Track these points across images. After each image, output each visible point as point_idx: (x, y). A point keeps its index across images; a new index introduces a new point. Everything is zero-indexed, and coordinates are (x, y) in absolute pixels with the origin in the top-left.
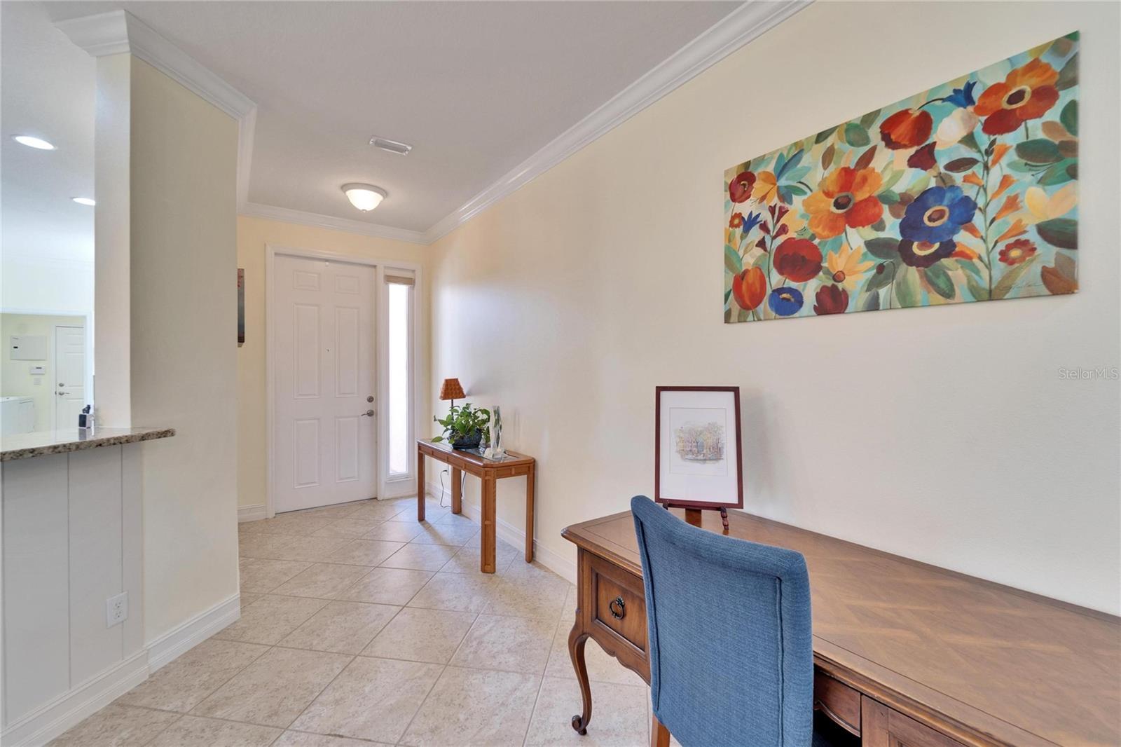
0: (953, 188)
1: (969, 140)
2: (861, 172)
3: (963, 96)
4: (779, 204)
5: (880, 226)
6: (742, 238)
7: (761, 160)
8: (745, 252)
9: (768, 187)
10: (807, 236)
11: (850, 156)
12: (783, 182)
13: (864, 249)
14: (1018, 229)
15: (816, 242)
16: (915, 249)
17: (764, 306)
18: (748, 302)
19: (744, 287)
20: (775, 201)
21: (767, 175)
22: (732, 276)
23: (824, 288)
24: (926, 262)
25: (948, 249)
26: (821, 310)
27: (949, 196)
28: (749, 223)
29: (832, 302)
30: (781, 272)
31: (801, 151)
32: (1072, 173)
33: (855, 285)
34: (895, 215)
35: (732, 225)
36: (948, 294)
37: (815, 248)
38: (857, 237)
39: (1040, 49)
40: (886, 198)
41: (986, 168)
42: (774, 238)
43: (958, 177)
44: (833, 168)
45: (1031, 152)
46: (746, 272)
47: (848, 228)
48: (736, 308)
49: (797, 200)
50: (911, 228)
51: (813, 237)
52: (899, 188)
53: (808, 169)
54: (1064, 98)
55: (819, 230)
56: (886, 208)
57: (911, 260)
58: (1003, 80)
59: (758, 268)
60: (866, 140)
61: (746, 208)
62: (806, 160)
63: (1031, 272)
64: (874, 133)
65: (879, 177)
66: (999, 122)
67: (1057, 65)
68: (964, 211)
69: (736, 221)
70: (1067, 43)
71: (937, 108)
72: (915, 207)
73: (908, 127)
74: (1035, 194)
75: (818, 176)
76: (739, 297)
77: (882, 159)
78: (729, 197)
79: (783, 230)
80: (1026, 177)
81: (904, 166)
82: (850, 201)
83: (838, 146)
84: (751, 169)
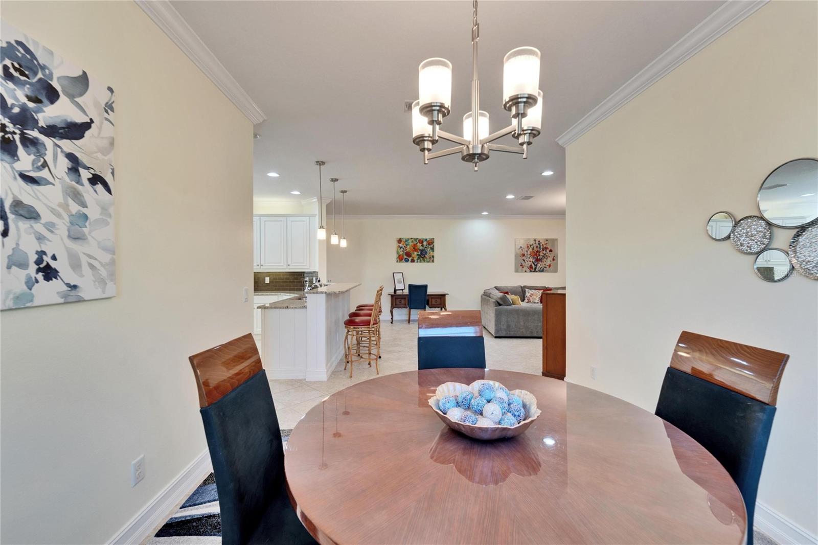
1: (426, 245)
2: (416, 245)
3: (426, 240)
5: (418, 252)
7: (403, 239)
8: (400, 252)
9: (404, 243)
10: (409, 252)
11: (415, 243)
12: (406, 243)
13: (416, 255)
14: (430, 256)
17: (403, 261)
18: (401, 259)
19: (400, 257)
20: (405, 245)
21: (404, 241)
22: (398, 256)
23: (412, 259)
24: (423, 258)
25: (425, 256)
26: (411, 262)
27: (425, 251)
28: (401, 248)
29: (413, 261)
30: (406, 256)
32: (434, 251)
33: (415, 259)
34: (420, 251)
35: (398, 247)
36: (425, 261)
37: (411, 254)
38: (416, 253)
40: (419, 249)
43: (426, 249)
44: (413, 243)
45: (431, 248)
46: (400, 255)
48: (399, 261)
49: (408, 246)
50: (421, 253)
54: (433, 244)
55: (411, 251)
57: (421, 257)
58: (429, 240)
59: (402, 254)
61: (400, 245)
62: (409, 241)
63: (431, 260)
64: (418, 240)
65: (418, 246)
66: (429, 244)
67: (433, 241)
68: (426, 253)
70: (433, 239)
71: (424, 241)
72: (422, 251)
73: (421, 241)
74: (431, 253)
75: (411, 244)
76: (399, 259)
77: (418, 244)
78: (397, 242)
79: (406, 250)
80: (431, 251)
81: (421, 246)
82: (415, 248)
83: (413, 241)
84: (401, 239)
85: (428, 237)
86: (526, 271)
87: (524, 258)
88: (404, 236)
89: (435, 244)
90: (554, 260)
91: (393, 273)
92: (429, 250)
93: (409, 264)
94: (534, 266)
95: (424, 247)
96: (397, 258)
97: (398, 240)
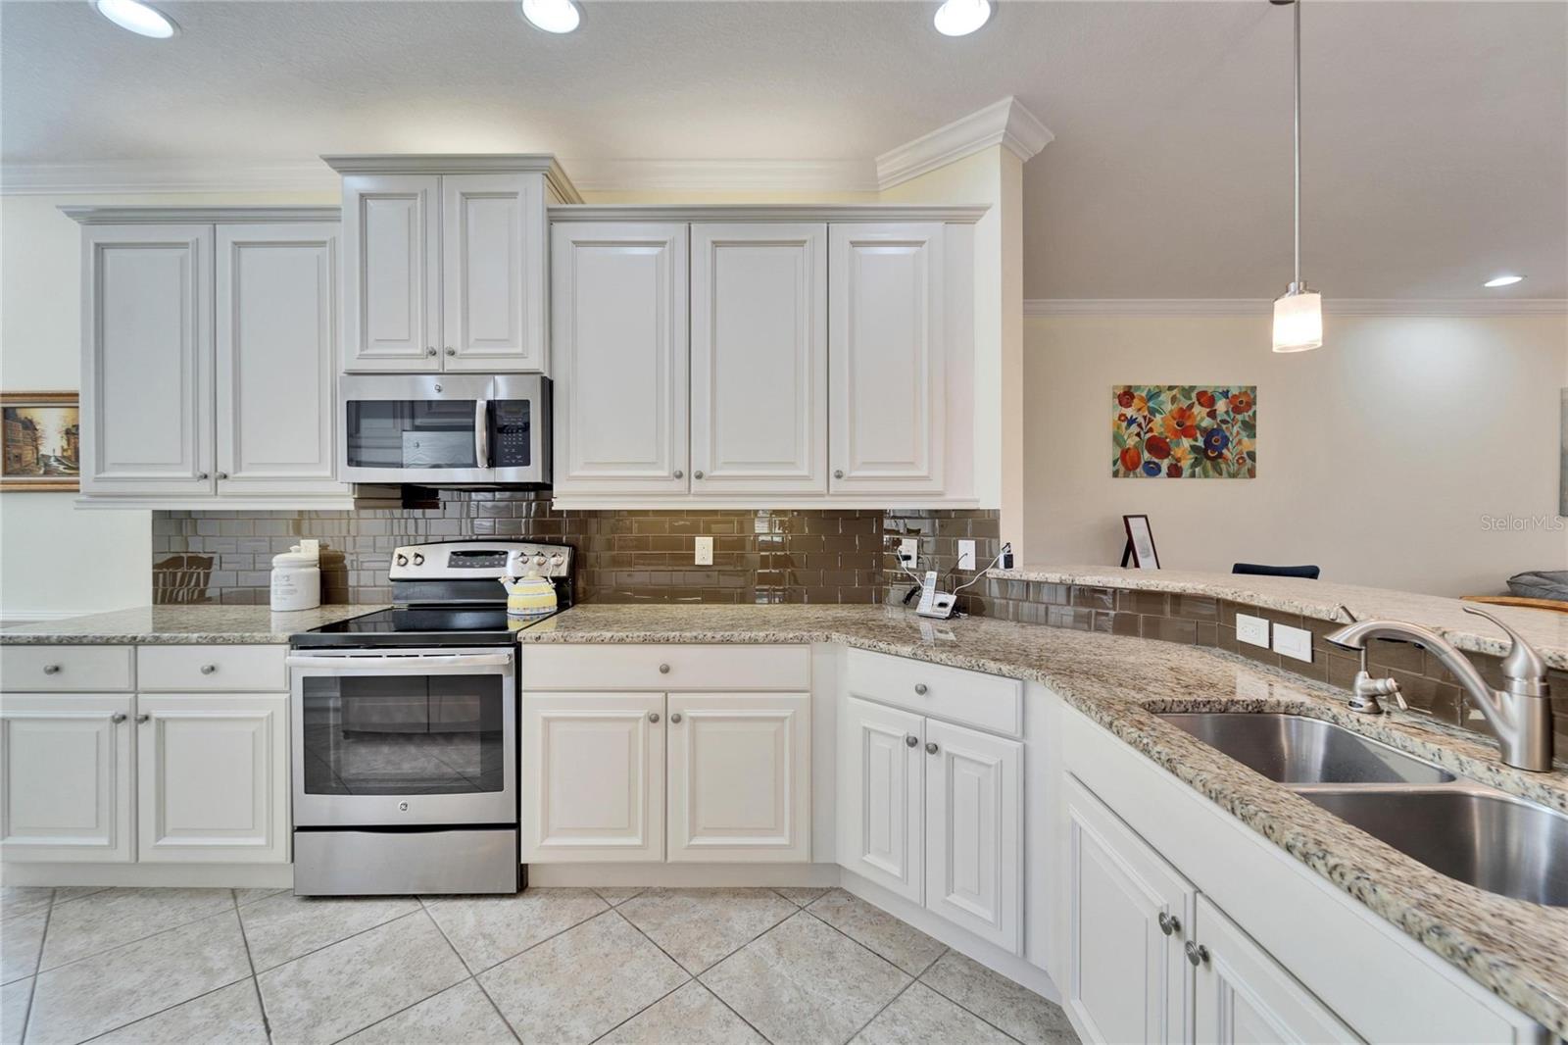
0: (1223, 430)
1: (1227, 412)
2: (1188, 412)
3: (1225, 394)
4: (1149, 416)
5: (1196, 440)
6: (1126, 429)
7: (1138, 388)
8: (1129, 437)
9: (1142, 404)
10: (1163, 436)
11: (1185, 404)
12: (1151, 404)
13: (1189, 448)
14: (1241, 452)
15: (1168, 440)
16: (1210, 454)
17: (1140, 470)
18: (1129, 466)
19: (1128, 457)
20: (1146, 413)
21: (1141, 398)
22: (1119, 450)
23: (1171, 464)
24: (1212, 459)
25: (1220, 455)
26: (1170, 475)
27: (1220, 434)
28: (1131, 421)
29: (1175, 472)
30: (1150, 452)
31: (1161, 391)
32: (1255, 436)
33: (1186, 464)
34: (1202, 436)
35: (1119, 419)
36: (1221, 474)
37: (1167, 444)
38: (1186, 443)
39: (1247, 387)
40: (1198, 427)
41: (1233, 426)
42: (1146, 433)
43: (1224, 426)
44: (1175, 405)
45: (1244, 423)
46: (1129, 449)
47: (1183, 438)
48: (1122, 470)
49: (1158, 418)
50: (1207, 442)
51: (1167, 438)
52: (1204, 424)
53: (1163, 402)
54: (1253, 408)
55: (1169, 435)
56: (1198, 432)
57: (1209, 458)
58: (1237, 393)
59: (1135, 447)
60: (1190, 399)
61: (1130, 412)
62: (1163, 397)
63: (1245, 469)
64: (1194, 395)
65: (1195, 418)
66: (1237, 410)
67: (1252, 397)
68: (1226, 441)
69: (1123, 418)
70: (1254, 389)
71: (1217, 395)
72: (1209, 434)
73: (1207, 399)
74: (1245, 440)
75: (1168, 407)
76: (1124, 464)
77: (1197, 409)
78: (1117, 401)
79: (1151, 430)
80: (1244, 434)
81: (1205, 415)
82: (1183, 424)
83: (1178, 396)
84: (1132, 391)
85: (1235, 382)
88: (1145, 378)
89: (1259, 407)
92: (1235, 430)
93: (1162, 483)
95: (1219, 419)
96: (1115, 463)
97: (1120, 391)
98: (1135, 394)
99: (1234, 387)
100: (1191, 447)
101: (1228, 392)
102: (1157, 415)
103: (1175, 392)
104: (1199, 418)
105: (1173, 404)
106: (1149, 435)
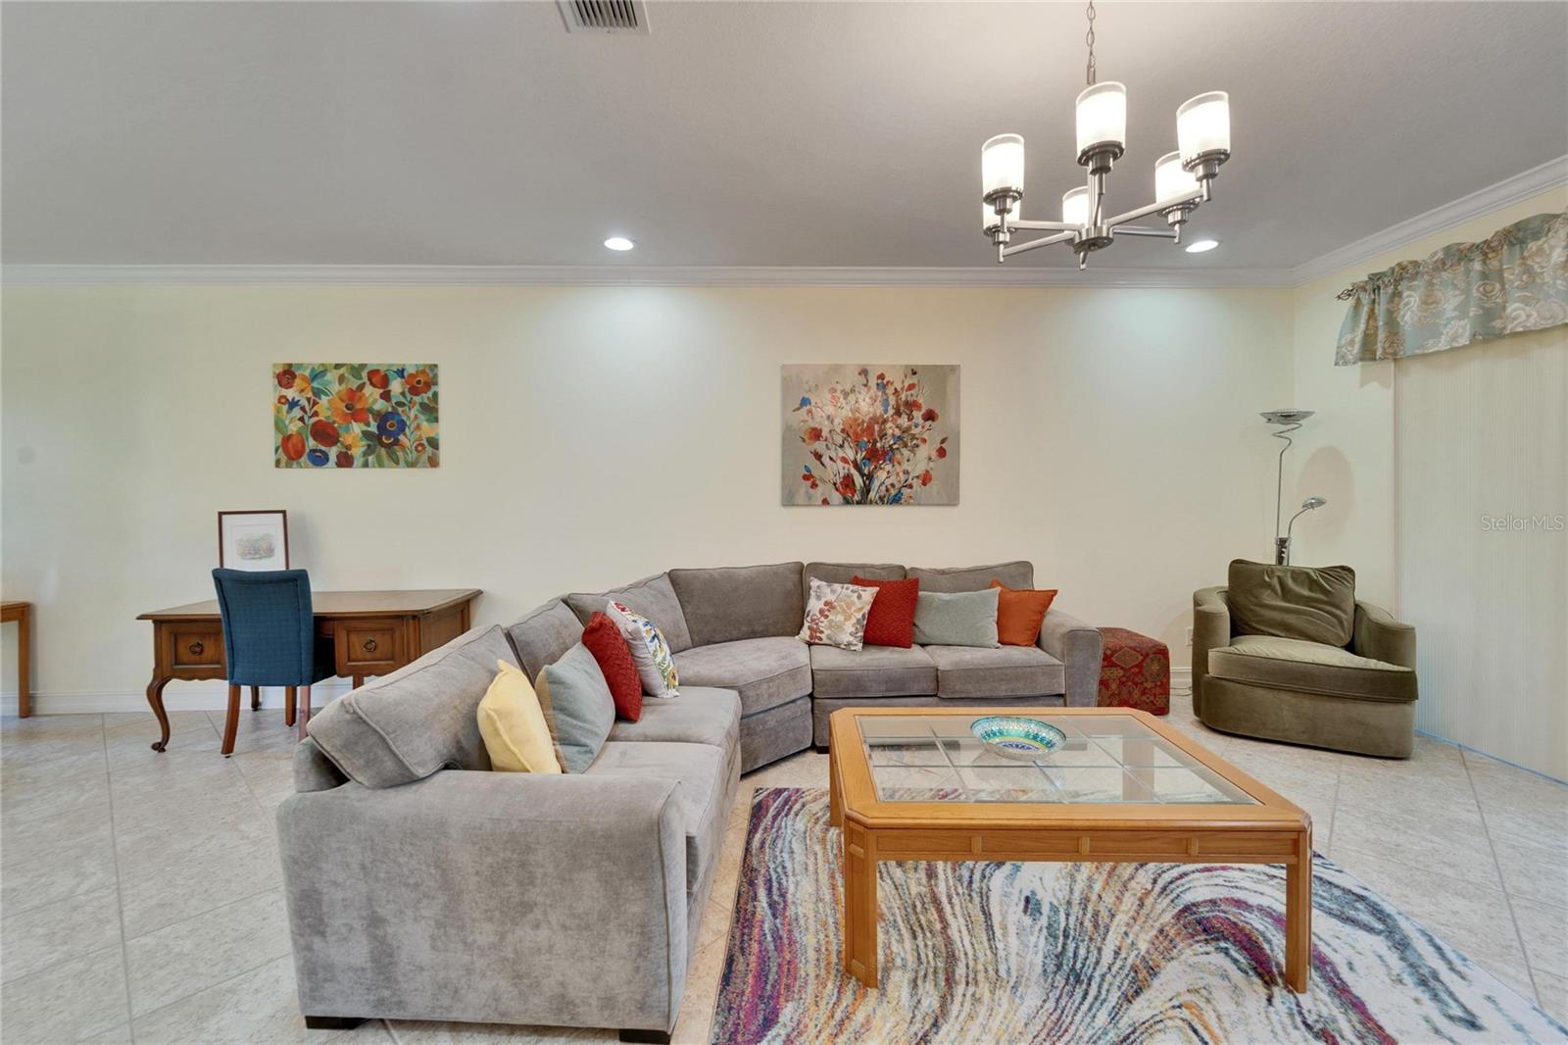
0: (398, 414)
1: (403, 394)
2: (359, 394)
3: (401, 373)
4: (313, 398)
5: (368, 425)
6: (288, 412)
7: (300, 366)
8: (290, 423)
9: (304, 385)
10: (331, 421)
11: (354, 384)
12: (315, 384)
13: (361, 435)
14: (420, 438)
15: (336, 425)
16: (384, 440)
17: (304, 459)
18: (293, 455)
19: (290, 445)
20: (310, 395)
21: (304, 378)
22: (280, 437)
23: (341, 453)
24: (388, 447)
25: (397, 442)
26: (339, 465)
27: (396, 418)
28: (293, 404)
29: (345, 461)
30: (315, 439)
31: (326, 370)
32: (436, 420)
33: (357, 452)
34: (376, 421)
35: (279, 402)
36: (397, 463)
37: (335, 429)
38: (357, 428)
39: (425, 365)
40: (370, 410)
41: (410, 409)
42: (310, 417)
43: (400, 409)
44: (344, 386)
45: (423, 406)
46: (291, 436)
47: (354, 423)
48: (284, 459)
49: (324, 400)
50: (381, 427)
51: (334, 422)
52: (376, 407)
53: (330, 382)
54: (434, 389)
55: (337, 419)
56: (371, 416)
57: (383, 445)
58: (414, 372)
59: (299, 433)
60: (361, 378)
61: (291, 394)
62: (329, 377)
63: (424, 458)
64: (364, 374)
65: (367, 399)
66: (414, 391)
67: (431, 375)
68: (402, 426)
69: (283, 401)
70: (434, 367)
71: (391, 374)
72: (383, 418)
73: (379, 379)
74: (425, 425)
75: (335, 388)
76: (286, 451)
77: (368, 390)
78: (276, 382)
79: (316, 414)
80: (422, 417)
81: (378, 397)
82: (353, 408)
83: (346, 375)
84: (293, 369)
85: (412, 358)
86: (825, 502)
87: (819, 446)
88: (306, 355)
89: (444, 389)
90: (942, 453)
91: (221, 514)
92: (412, 413)
93: (330, 474)
94: (858, 481)
95: (394, 401)
96: (277, 450)
97: (280, 370)
98: (297, 373)
99: (410, 365)
100: (363, 432)
101: (403, 370)
102: (323, 397)
103: (342, 370)
104: (371, 400)
105: (340, 383)
106: (315, 419)
